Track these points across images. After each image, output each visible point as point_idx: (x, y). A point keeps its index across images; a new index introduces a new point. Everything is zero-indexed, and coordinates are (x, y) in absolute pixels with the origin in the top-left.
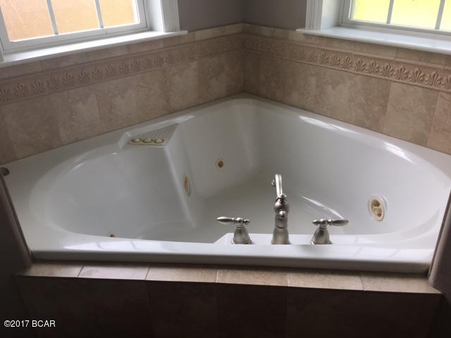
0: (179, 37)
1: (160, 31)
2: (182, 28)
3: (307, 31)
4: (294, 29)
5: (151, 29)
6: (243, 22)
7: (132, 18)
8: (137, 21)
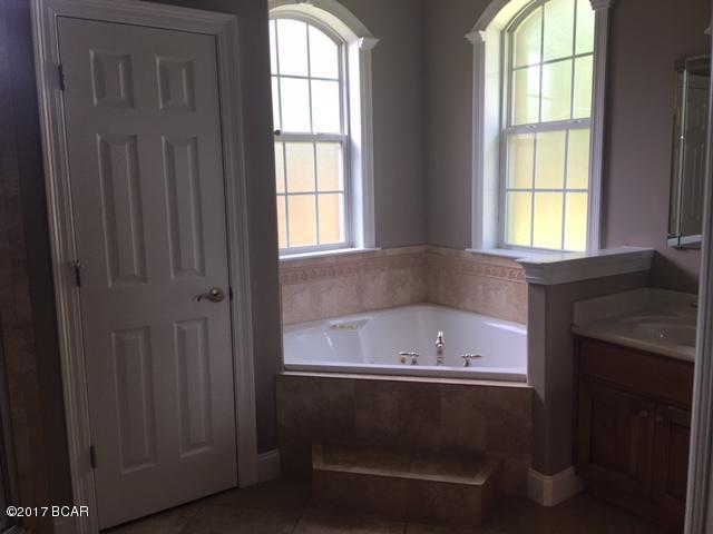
0: (374, 252)
1: (360, 246)
2: (377, 246)
3: (473, 250)
4: (463, 249)
5: (352, 246)
6: (427, 244)
7: (338, 238)
8: (342, 240)
